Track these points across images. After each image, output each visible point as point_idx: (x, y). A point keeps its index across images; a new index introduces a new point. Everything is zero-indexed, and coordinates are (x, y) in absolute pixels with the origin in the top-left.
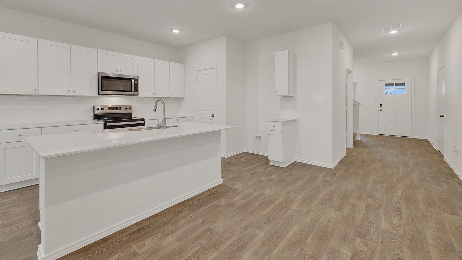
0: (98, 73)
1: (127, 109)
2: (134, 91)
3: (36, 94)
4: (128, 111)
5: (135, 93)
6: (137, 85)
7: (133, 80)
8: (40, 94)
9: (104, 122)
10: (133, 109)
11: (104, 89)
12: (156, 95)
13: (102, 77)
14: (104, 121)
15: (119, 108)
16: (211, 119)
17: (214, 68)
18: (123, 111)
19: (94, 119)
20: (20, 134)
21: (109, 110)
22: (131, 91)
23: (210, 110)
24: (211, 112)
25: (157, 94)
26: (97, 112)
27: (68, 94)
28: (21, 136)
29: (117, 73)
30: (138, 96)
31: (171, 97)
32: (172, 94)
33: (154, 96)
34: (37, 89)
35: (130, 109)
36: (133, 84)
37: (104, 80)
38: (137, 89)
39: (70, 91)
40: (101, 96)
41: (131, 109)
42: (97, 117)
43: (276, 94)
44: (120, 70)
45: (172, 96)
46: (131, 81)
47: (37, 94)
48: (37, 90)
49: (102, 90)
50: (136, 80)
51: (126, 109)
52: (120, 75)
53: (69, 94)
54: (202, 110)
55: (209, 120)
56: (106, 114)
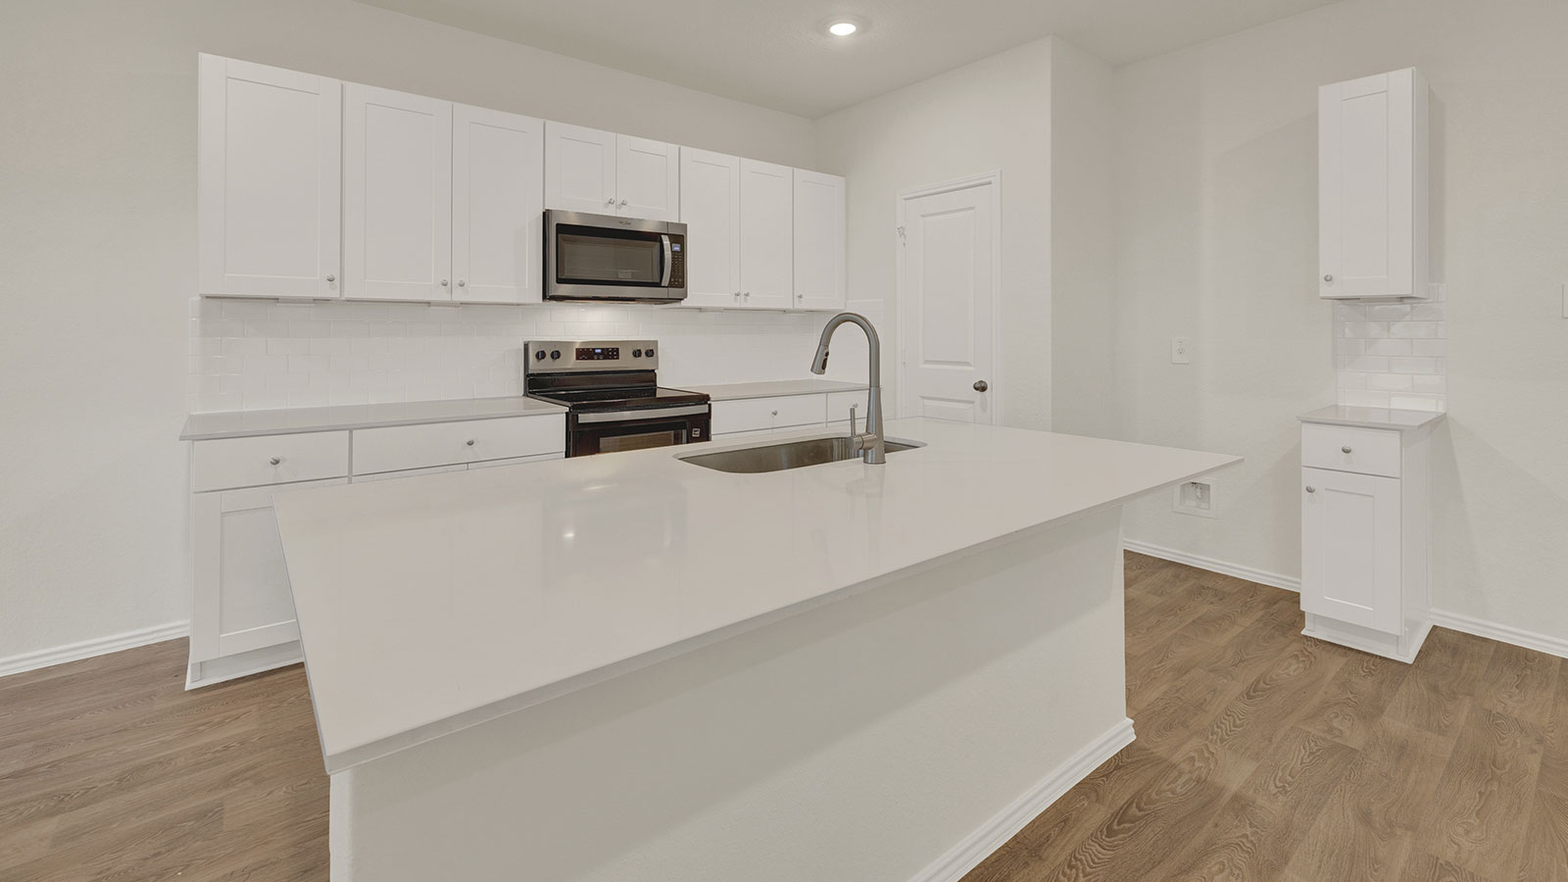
0: (546, 215)
1: (640, 355)
2: (671, 285)
3: (335, 294)
4: (642, 363)
5: (674, 292)
6: (680, 259)
7: (666, 241)
8: (347, 295)
9: (567, 409)
10: (660, 353)
11: (567, 275)
12: (746, 300)
13: (562, 229)
14: (569, 404)
15: (611, 353)
16: (973, 402)
17: (990, 183)
18: (626, 362)
19: (526, 395)
20: (277, 456)
21: (577, 359)
22: (658, 285)
23: (967, 364)
24: (972, 368)
25: (747, 295)
26: (536, 366)
27: (443, 296)
28: (277, 462)
29: (611, 212)
30: (683, 303)
31: (798, 306)
32: (800, 297)
33: (736, 305)
34: (337, 276)
35: (650, 353)
36: (668, 254)
37: (564, 240)
38: (679, 280)
39: (449, 285)
40: (554, 302)
41: (652, 356)
42: (538, 385)
43: (1326, 290)
44: (619, 202)
45: (800, 302)
46: (658, 244)
47: (338, 296)
48: (337, 282)
49: (559, 281)
50: (679, 239)
51: (637, 354)
52: (621, 220)
53: (446, 298)
54: (927, 362)
55: (961, 406)
56: (567, 374)
